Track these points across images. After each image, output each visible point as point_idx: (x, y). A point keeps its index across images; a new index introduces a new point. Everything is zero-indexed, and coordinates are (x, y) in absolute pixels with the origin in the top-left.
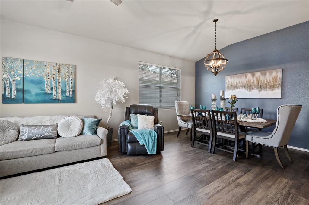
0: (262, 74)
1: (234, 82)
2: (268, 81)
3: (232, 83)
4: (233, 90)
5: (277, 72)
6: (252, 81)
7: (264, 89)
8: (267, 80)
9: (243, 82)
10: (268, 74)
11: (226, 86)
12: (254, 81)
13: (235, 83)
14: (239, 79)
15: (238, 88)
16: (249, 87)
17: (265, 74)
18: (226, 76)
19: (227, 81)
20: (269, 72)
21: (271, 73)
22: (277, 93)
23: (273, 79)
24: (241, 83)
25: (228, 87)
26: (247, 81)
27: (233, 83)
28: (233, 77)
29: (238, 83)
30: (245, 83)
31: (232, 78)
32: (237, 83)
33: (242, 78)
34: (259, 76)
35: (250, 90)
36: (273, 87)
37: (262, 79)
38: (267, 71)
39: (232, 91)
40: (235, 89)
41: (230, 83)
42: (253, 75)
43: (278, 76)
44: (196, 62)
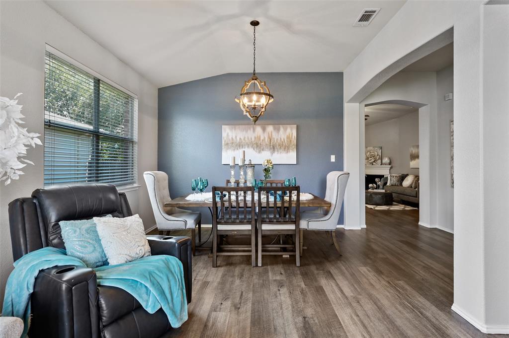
0: (275, 129)
1: (236, 137)
2: (283, 140)
3: (232, 138)
4: (234, 150)
5: (291, 130)
6: (262, 138)
7: (278, 151)
8: (281, 139)
9: (250, 138)
10: (282, 129)
11: (223, 142)
12: (265, 138)
13: (238, 139)
14: (244, 132)
15: (242, 147)
16: (258, 146)
17: (279, 130)
18: (223, 126)
19: (224, 135)
20: (283, 128)
21: (285, 130)
22: (290, 157)
23: (288, 137)
24: (246, 139)
25: (227, 144)
26: (255, 138)
27: (234, 138)
28: (235, 129)
29: (242, 138)
30: (253, 139)
31: (233, 130)
32: (240, 139)
33: (249, 131)
34: (271, 132)
35: (260, 152)
36: (287, 148)
37: (275, 135)
38: (281, 126)
39: (233, 152)
40: (237, 149)
41: (230, 138)
42: (264, 130)
43: (292, 134)
44: (160, 90)
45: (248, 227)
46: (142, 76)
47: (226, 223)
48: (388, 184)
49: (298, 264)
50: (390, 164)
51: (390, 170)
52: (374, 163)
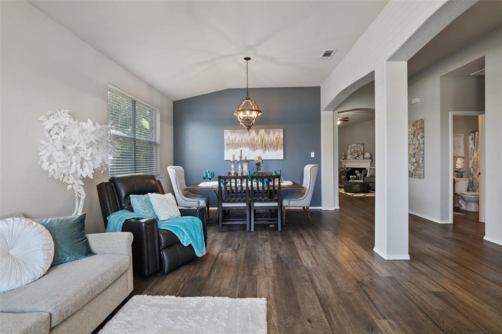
0: (266, 132)
1: (235, 139)
2: (272, 140)
3: (232, 140)
4: (234, 149)
5: (279, 132)
6: (256, 139)
7: (268, 149)
8: (271, 140)
9: (246, 139)
10: (272, 133)
11: (225, 143)
12: (258, 139)
13: (237, 140)
14: (242, 135)
15: (240, 147)
16: (253, 146)
17: (269, 133)
18: (225, 131)
19: (226, 137)
20: (273, 131)
21: (274, 133)
22: (278, 154)
23: (277, 139)
24: (243, 140)
25: (228, 144)
26: (250, 139)
27: (234, 140)
28: (234, 132)
29: (240, 140)
30: (249, 141)
31: (233, 134)
32: (239, 140)
33: (245, 134)
34: (263, 135)
35: (254, 150)
36: (276, 147)
37: (266, 137)
38: (271, 130)
39: (233, 151)
40: (236, 148)
42: (257, 133)
43: (280, 136)
44: (174, 102)
45: (244, 205)
46: (162, 94)
47: (229, 202)
48: (368, 176)
49: (280, 229)
50: (371, 158)
51: (371, 163)
52: (357, 158)
